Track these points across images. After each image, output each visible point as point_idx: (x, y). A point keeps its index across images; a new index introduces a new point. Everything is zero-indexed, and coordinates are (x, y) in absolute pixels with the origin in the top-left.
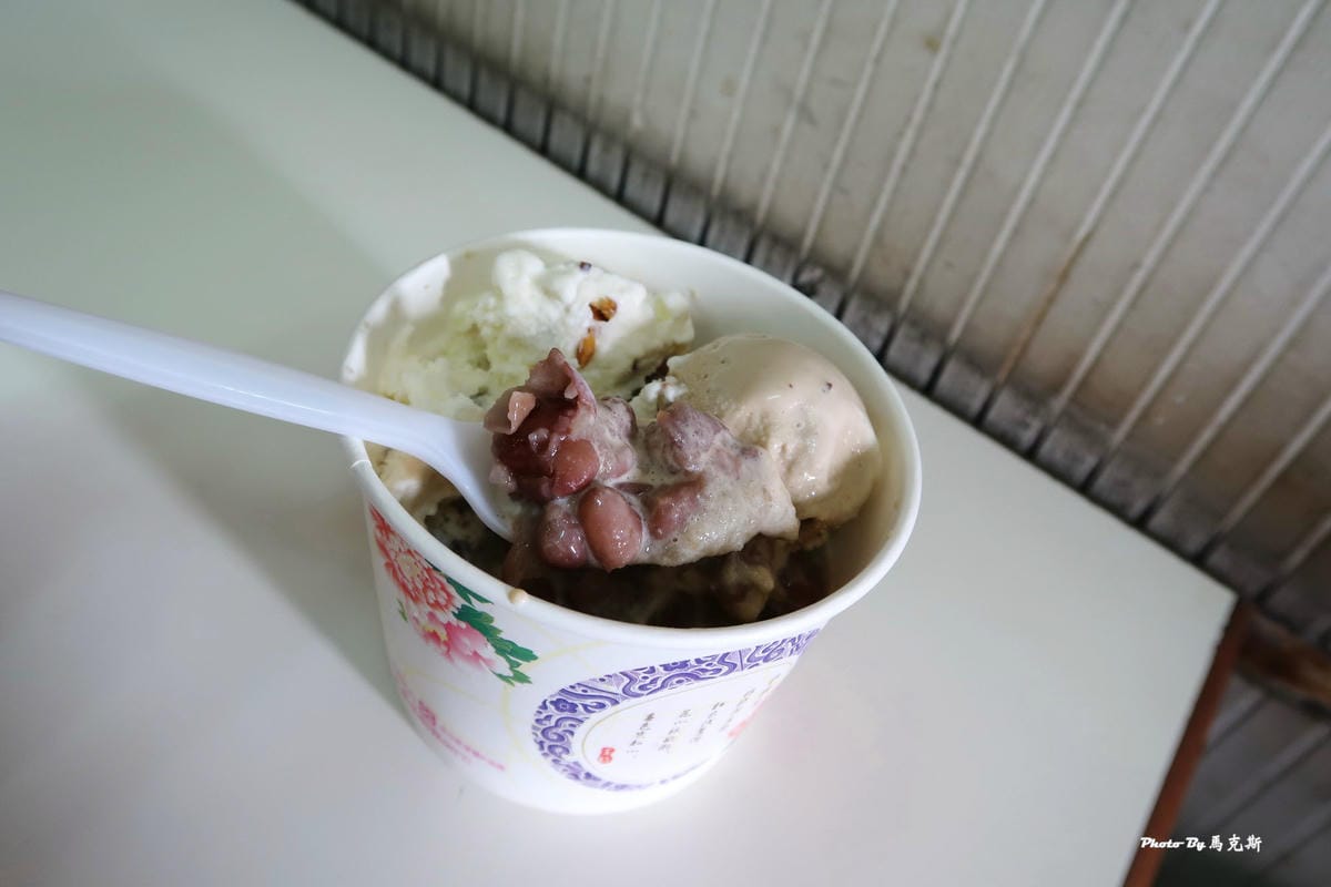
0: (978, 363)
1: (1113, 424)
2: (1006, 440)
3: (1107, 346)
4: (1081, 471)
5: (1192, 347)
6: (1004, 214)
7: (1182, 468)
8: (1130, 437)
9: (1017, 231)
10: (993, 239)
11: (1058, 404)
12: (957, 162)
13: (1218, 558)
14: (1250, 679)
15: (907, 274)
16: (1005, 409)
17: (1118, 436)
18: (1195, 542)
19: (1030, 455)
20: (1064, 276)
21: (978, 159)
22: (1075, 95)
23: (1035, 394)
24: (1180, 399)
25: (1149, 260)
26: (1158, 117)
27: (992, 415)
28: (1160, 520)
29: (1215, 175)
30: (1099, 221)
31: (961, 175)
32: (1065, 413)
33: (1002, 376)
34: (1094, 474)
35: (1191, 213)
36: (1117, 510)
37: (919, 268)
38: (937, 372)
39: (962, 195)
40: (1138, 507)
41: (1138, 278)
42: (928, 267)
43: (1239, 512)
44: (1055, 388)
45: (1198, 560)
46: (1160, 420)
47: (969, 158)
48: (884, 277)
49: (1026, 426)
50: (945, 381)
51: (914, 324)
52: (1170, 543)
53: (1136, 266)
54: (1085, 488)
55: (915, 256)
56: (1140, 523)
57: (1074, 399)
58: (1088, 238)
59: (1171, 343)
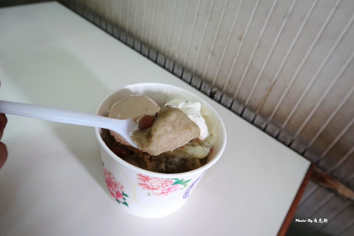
0: (252, 109)
1: (282, 123)
2: (259, 127)
3: (280, 105)
4: (276, 134)
5: (300, 105)
6: (257, 76)
7: (298, 133)
8: (286, 126)
9: (260, 79)
10: (254, 81)
11: (270, 118)
12: (246, 65)
13: (307, 154)
14: (315, 182)
15: (236, 89)
16: (258, 120)
17: (284, 125)
18: (301, 151)
19: (264, 130)
20: (270, 90)
21: (251, 64)
22: (272, 49)
23: (265, 116)
24: (297, 117)
25: (289, 86)
26: (290, 54)
27: (256, 121)
28: (294, 145)
29: (302, 67)
30: (278, 78)
31: (247, 67)
32: (272, 121)
33: (257, 112)
34: (278, 135)
35: (298, 75)
36: (284, 143)
37: (239, 88)
38: (243, 111)
39: (248, 72)
40: (288, 142)
41: (287, 90)
42: (241, 88)
43: (311, 143)
44: (269, 115)
45: (302, 154)
46: (293, 122)
47: (249, 64)
48: (231, 90)
49: (263, 123)
50: (245, 113)
51: (238, 100)
52: (296, 150)
53: (286, 87)
54: (276, 138)
55: (238, 85)
56: (289, 146)
57: (274, 117)
58: (276, 81)
59: (294, 105)
